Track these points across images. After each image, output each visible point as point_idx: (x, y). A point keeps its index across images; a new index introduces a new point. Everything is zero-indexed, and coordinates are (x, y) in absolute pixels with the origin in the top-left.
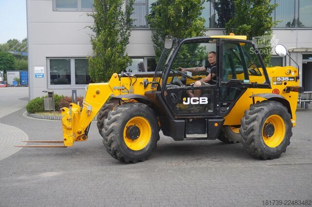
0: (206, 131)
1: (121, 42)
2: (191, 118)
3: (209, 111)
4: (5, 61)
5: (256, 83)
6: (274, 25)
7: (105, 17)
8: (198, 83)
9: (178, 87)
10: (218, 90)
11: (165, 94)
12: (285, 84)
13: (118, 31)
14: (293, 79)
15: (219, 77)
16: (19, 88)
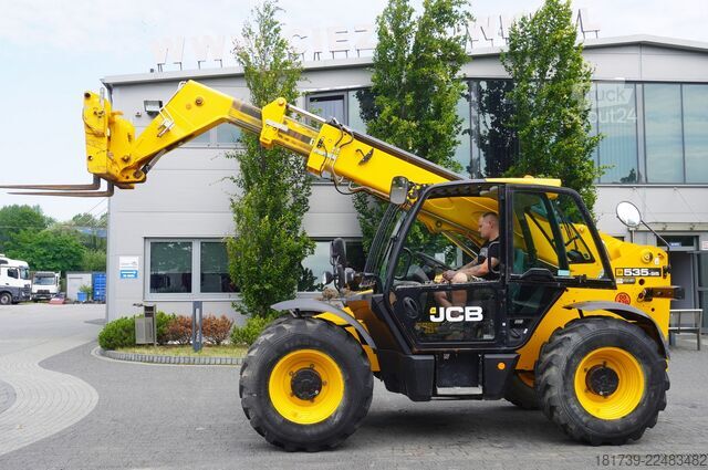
0: (481, 380)
1: (293, 208)
2: (447, 352)
3: (486, 337)
4: (65, 255)
5: (585, 276)
6: (597, 175)
7: (264, 158)
8: (461, 277)
9: (420, 285)
10: (504, 291)
11: (393, 298)
12: (642, 282)
13: (288, 185)
14: (657, 273)
15: (504, 263)
16: (89, 305)
